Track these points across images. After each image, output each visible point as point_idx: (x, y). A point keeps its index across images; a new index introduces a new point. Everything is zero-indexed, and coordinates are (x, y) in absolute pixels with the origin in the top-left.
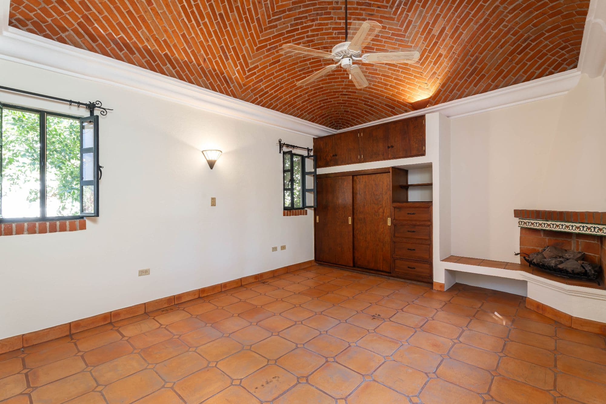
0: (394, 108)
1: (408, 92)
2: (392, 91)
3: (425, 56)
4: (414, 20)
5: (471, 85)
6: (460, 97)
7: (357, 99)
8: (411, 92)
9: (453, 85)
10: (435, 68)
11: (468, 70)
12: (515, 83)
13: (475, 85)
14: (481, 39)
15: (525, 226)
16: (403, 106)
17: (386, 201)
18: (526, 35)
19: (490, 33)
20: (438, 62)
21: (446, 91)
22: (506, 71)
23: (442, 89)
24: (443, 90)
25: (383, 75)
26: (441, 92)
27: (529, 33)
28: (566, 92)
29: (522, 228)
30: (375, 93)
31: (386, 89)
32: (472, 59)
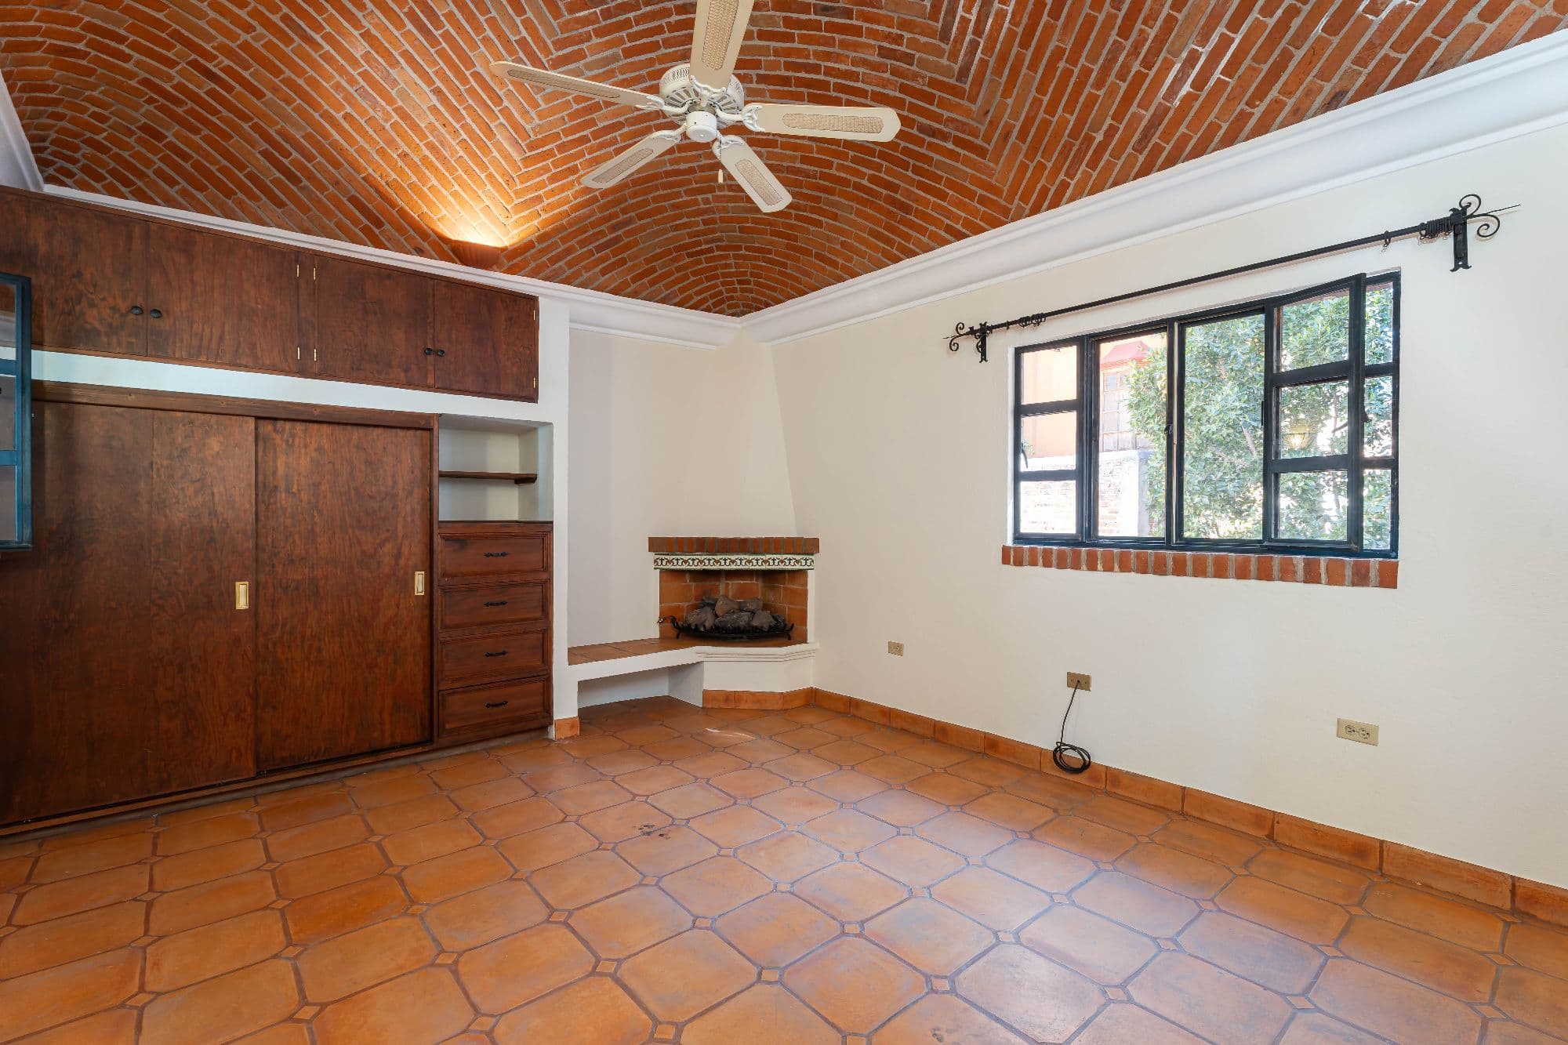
0: (379, 224)
1: (446, 204)
2: (400, 172)
3: (544, 149)
4: (589, 59)
5: (596, 266)
6: (567, 281)
7: (246, 118)
8: (458, 207)
9: (563, 247)
10: (547, 189)
11: (602, 234)
12: (663, 301)
13: (603, 272)
14: (658, 193)
15: (670, 566)
16: (412, 232)
17: (409, 519)
18: (718, 234)
19: (678, 195)
20: (559, 181)
21: (542, 252)
22: (659, 272)
23: (536, 244)
24: (539, 247)
25: (399, 111)
26: (532, 251)
27: (724, 234)
28: (714, 348)
29: (663, 571)
30: (334, 144)
31: (382, 152)
32: (622, 217)
